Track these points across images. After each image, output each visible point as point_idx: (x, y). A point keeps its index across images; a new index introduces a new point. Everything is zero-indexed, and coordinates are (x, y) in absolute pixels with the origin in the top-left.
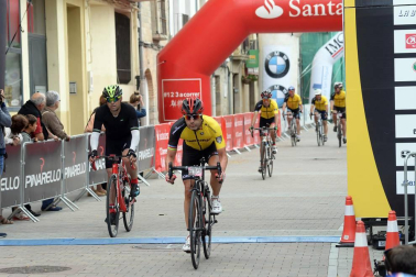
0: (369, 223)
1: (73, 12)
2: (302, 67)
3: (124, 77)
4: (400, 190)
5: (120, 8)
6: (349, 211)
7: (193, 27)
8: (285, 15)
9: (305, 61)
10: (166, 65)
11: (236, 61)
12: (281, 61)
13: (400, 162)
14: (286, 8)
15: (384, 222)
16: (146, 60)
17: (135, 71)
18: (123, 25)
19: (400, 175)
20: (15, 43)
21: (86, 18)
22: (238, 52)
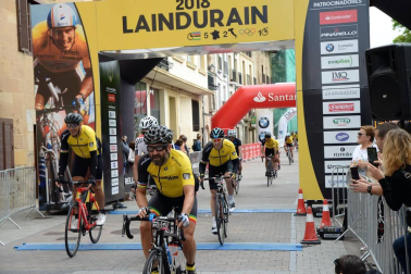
0: (310, 203)
1: (172, 100)
2: (274, 124)
3: (196, 128)
4: (328, 185)
5: (195, 99)
6: (301, 196)
7: (227, 106)
8: (267, 101)
9: (276, 121)
10: (215, 123)
11: (246, 121)
12: (265, 121)
13: (327, 171)
14: (267, 98)
15: (320, 202)
16: (206, 121)
17: (201, 126)
18: (195, 105)
19: (327, 178)
20: (143, 112)
21: (178, 102)
22: (247, 117)
